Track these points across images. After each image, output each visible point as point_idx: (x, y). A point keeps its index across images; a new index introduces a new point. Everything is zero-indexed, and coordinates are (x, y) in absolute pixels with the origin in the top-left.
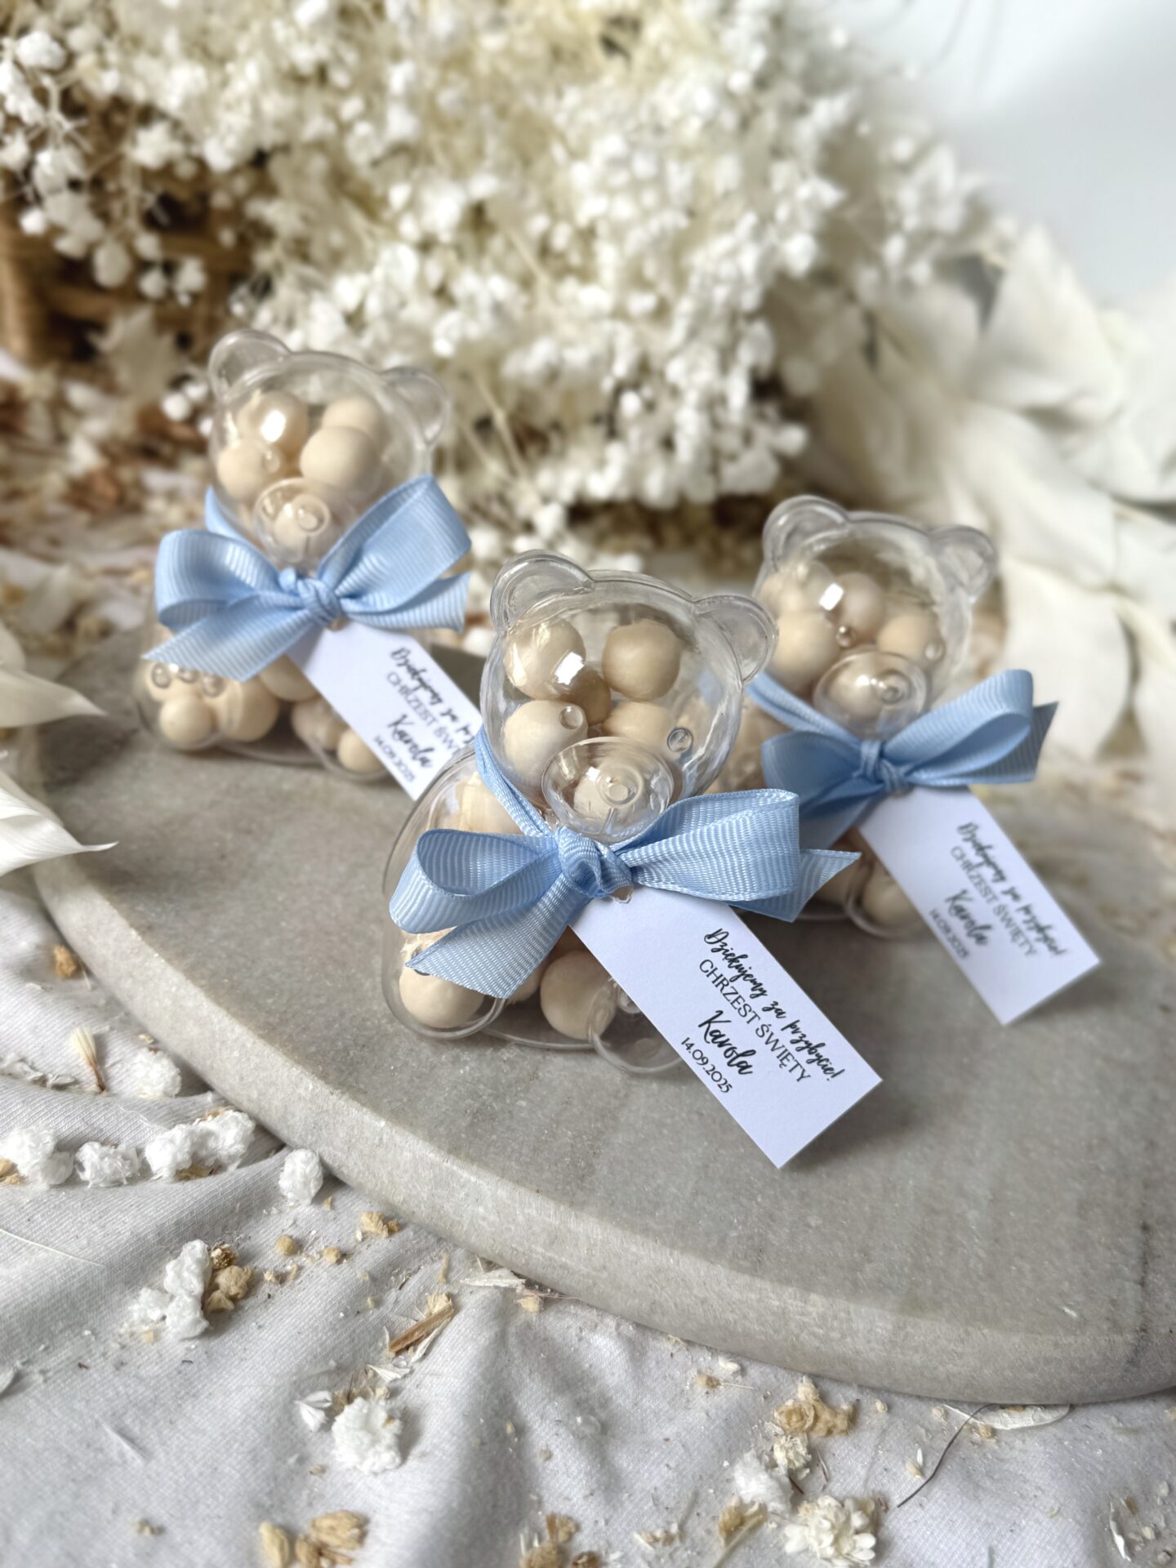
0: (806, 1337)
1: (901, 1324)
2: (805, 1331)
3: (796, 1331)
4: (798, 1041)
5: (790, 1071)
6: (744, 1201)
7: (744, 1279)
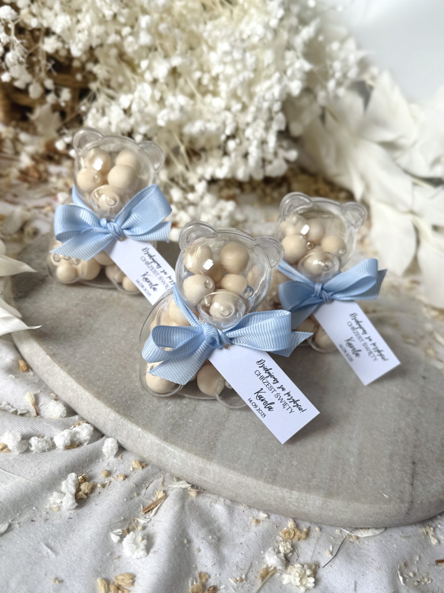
0: (291, 506)
1: (325, 502)
2: (291, 504)
3: (288, 504)
4: (290, 399)
5: (287, 410)
6: (270, 456)
7: (269, 486)
